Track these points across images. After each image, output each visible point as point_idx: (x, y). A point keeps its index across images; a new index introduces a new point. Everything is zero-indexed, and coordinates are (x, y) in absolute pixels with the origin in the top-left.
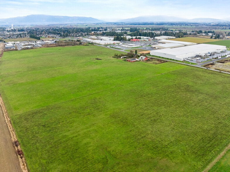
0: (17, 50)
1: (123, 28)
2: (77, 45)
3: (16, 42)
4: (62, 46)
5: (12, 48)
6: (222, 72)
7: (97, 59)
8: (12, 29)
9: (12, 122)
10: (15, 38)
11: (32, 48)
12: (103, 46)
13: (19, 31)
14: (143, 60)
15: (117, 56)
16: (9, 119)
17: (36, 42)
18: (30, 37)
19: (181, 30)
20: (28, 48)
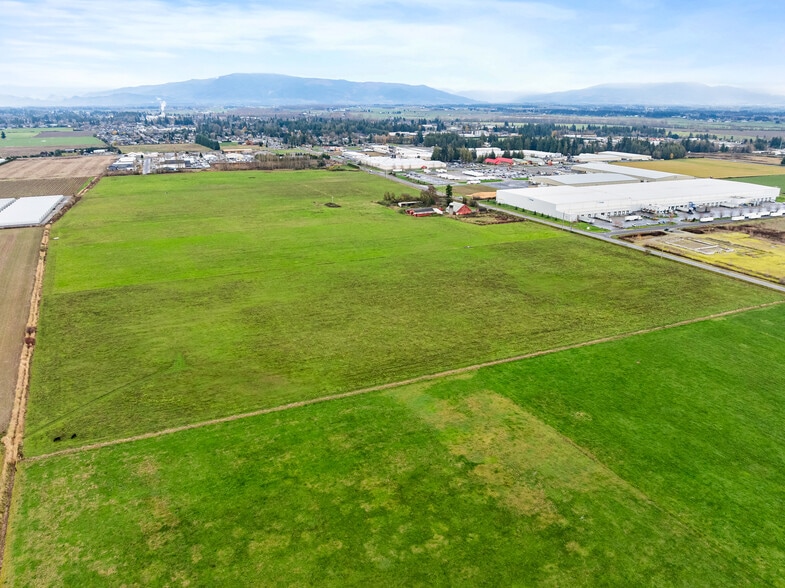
0: (138, 174)
1: (506, 124)
2: (310, 167)
3: (149, 155)
4: (265, 168)
5: (129, 169)
6: (653, 252)
7: (329, 205)
8: (160, 118)
9: (42, 303)
10: (153, 143)
11: (180, 171)
12: (382, 174)
13: (177, 123)
14: (454, 213)
15: (391, 201)
16: (38, 298)
17: (201, 156)
18: (196, 142)
19: (711, 134)
20: (169, 171)
